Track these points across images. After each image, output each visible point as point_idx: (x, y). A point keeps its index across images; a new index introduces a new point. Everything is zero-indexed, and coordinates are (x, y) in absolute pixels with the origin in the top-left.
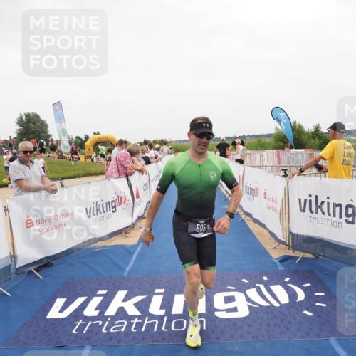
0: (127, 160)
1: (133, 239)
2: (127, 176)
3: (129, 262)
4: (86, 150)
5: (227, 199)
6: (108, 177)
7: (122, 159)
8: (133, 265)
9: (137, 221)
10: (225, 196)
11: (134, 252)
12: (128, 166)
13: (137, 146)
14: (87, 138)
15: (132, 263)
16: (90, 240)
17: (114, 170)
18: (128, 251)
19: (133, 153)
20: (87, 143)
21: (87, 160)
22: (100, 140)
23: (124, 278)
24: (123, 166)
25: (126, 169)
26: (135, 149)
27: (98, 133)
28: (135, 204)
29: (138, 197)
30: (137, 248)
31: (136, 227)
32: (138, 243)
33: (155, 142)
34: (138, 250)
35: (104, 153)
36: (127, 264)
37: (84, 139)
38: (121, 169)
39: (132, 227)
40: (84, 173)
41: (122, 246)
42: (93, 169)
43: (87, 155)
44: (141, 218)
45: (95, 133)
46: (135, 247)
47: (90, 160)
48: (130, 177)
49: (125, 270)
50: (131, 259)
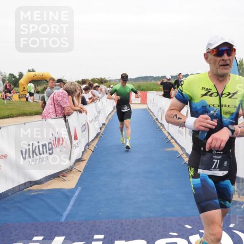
0: (65, 100)
1: (70, 183)
2: (65, 117)
3: (67, 207)
4: (21, 89)
5: (169, 142)
6: (44, 118)
7: (59, 99)
8: (71, 210)
9: (75, 164)
10: (167, 138)
11: (72, 196)
12: (66, 106)
13: (74, 84)
14: (21, 75)
15: (69, 208)
16: (25, 183)
17: (51, 110)
18: (66, 195)
19: (70, 92)
20: (21, 81)
21: (22, 99)
22: (35, 78)
23: (61, 223)
24: (61, 106)
25: (63, 109)
26: (72, 87)
27: (33, 71)
28: (73, 146)
29: (76, 138)
30: (75, 192)
31: (74, 170)
32: (76, 187)
33: (94, 80)
34: (76, 194)
35: (32, 91)
36: (64, 209)
37: (18, 77)
38: (58, 109)
39: (69, 170)
40: (18, 112)
41: (59, 190)
42: (27, 109)
43: (22, 93)
44: (79, 160)
45: (29, 71)
46: (72, 191)
47: (25, 99)
48: (68, 118)
49: (62, 216)
50: (69, 203)
